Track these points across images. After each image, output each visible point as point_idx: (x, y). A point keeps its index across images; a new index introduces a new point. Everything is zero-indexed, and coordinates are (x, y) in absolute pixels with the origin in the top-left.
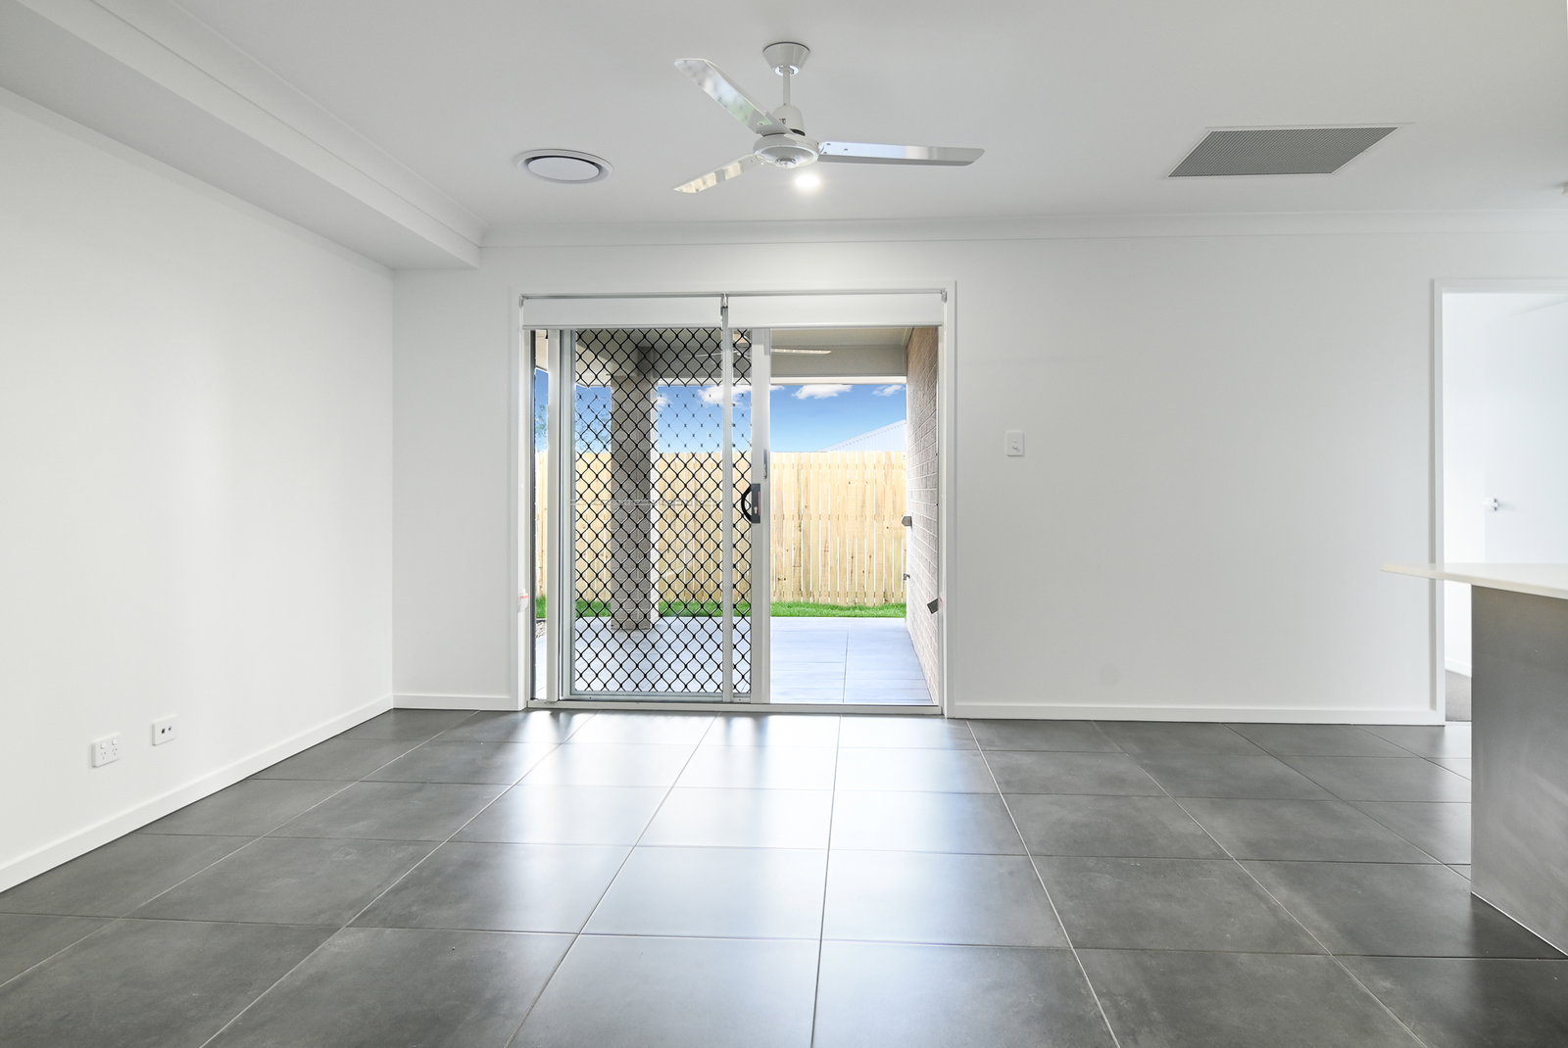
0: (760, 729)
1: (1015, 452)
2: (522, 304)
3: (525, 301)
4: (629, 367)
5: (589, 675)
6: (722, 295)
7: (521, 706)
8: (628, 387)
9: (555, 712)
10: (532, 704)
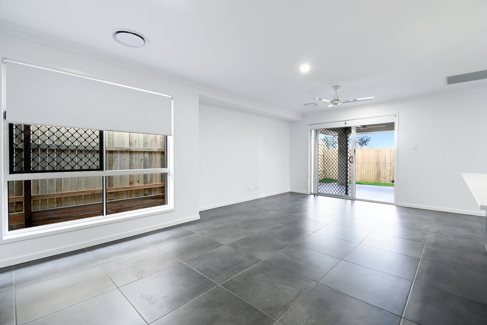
0: (352, 203)
1: (414, 149)
2: (309, 126)
3: (310, 125)
4: (342, 132)
5: (321, 189)
6: (345, 121)
7: (309, 193)
8: (342, 136)
9: (314, 195)
10: (311, 193)
